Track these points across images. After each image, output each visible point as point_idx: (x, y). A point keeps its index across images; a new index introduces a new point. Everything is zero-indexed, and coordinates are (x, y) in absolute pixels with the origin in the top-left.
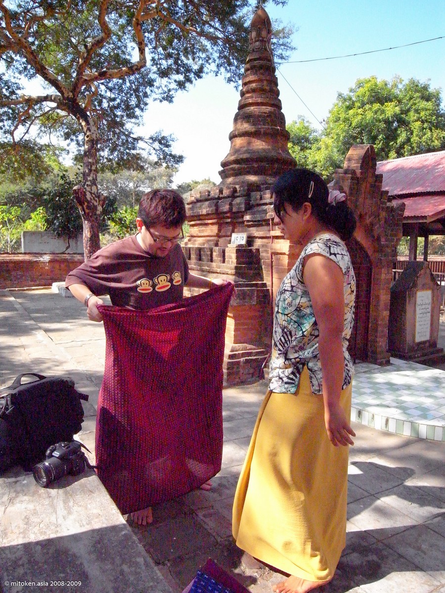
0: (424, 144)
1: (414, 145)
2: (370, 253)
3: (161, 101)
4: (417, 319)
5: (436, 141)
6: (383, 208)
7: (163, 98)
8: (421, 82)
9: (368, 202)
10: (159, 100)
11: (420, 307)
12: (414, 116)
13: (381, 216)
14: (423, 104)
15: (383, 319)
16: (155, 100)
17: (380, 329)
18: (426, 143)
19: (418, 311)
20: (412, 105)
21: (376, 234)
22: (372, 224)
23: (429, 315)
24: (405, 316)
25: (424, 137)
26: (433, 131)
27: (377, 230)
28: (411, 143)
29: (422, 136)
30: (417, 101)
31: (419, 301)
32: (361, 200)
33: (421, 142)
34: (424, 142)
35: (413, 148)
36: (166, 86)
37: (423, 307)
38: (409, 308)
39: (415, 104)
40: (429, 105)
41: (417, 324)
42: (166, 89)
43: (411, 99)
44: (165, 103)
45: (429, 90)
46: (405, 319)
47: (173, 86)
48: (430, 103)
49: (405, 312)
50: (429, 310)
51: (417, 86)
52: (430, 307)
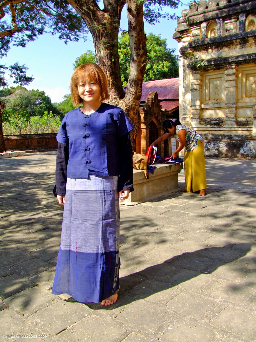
0: (160, 69)
1: (155, 70)
2: (157, 125)
3: (18, 46)
4: (172, 148)
5: (166, 68)
6: (160, 111)
7: (19, 44)
8: (156, 35)
9: (156, 109)
10: (16, 45)
11: (173, 143)
12: (154, 54)
13: (160, 113)
14: (157, 48)
15: (162, 147)
16: (14, 45)
17: (162, 150)
18: (161, 69)
19: (172, 145)
20: (152, 48)
21: (159, 119)
22: (158, 116)
23: (175, 146)
24: (168, 146)
25: (159, 66)
26: (164, 62)
27: (159, 118)
28: (153, 69)
29: (159, 65)
30: (154, 46)
31: (172, 141)
32: (154, 109)
33: (158, 69)
34: (160, 68)
35: (154, 72)
36: (21, 38)
37: (174, 143)
38: (169, 143)
39: (154, 48)
40: (161, 48)
41: (172, 149)
42: (21, 40)
43: (151, 44)
44: (20, 47)
45: (161, 40)
46: (168, 147)
47: (26, 38)
48: (161, 47)
49: (168, 145)
50: (175, 144)
51: (154, 38)
52: (175, 143)
